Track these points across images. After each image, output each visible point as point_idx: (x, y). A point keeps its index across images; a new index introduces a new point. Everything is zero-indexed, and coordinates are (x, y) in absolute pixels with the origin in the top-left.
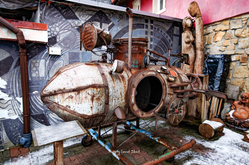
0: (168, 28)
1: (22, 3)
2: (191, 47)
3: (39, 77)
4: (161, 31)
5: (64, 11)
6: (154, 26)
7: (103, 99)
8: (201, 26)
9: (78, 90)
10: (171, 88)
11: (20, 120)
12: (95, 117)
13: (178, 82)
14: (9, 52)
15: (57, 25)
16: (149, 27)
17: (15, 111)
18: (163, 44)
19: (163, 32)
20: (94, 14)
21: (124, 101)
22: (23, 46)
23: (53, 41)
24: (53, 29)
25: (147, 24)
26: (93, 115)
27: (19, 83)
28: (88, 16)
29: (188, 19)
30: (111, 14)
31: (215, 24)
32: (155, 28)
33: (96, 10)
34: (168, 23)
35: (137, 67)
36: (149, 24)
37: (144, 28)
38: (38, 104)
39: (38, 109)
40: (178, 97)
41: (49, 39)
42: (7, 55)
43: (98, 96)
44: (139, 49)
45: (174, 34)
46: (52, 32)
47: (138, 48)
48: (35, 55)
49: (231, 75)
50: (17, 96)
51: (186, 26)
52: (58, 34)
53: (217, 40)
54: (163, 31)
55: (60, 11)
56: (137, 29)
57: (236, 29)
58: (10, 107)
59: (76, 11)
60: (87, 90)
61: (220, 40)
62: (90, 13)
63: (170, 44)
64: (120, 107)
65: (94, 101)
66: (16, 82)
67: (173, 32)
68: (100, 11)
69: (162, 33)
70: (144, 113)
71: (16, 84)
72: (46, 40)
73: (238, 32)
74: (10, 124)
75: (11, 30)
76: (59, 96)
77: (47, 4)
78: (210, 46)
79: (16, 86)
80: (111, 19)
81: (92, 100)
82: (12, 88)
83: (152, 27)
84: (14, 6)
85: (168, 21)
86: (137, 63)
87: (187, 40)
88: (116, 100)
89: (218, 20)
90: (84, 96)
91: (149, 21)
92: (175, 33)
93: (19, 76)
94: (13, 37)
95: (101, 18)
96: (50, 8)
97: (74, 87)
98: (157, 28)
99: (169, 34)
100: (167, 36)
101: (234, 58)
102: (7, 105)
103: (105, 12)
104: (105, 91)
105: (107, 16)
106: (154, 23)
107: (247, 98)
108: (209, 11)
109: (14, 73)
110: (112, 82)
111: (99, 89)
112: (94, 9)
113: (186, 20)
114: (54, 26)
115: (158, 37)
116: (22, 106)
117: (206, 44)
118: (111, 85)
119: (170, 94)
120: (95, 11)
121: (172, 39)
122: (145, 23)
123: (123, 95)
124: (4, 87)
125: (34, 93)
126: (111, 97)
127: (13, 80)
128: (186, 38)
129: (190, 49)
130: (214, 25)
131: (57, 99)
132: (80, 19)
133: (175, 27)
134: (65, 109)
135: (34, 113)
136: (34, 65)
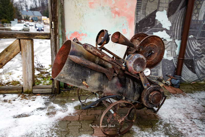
3: (197, 20)
11: (174, 61)
17: (172, 52)
27: (180, 26)
38: (191, 49)
39: (190, 54)
50: (176, 38)
58: (170, 48)
66: (178, 24)
71: (178, 26)
74: (166, 64)
79: (177, 29)
82: (174, 30)
93: (181, 18)
102: (167, 46)
109: (178, 15)
116: (178, 48)
124: (168, 29)
125: (190, 37)
127: (176, 22)
135: (186, 58)
136: (197, 7)
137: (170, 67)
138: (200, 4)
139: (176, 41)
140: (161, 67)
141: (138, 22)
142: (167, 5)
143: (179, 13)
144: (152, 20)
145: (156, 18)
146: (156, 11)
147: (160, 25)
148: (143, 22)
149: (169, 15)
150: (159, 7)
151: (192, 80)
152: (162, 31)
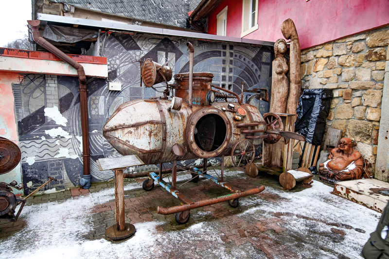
0: (253, 55)
1: (81, 35)
2: (283, 78)
3: (98, 115)
4: (244, 59)
5: (124, 41)
6: (234, 53)
7: (161, 135)
8: (296, 52)
9: (137, 126)
10: (238, 127)
11: (80, 160)
12: (152, 152)
13: (247, 121)
14: (69, 88)
15: (117, 57)
16: (228, 54)
17: (75, 150)
18: (247, 76)
19: (247, 60)
20: (158, 42)
21: (182, 138)
22: (83, 82)
23: (113, 75)
24: (113, 62)
25: (225, 50)
26: (150, 151)
27: (79, 121)
28: (151, 45)
29: (280, 42)
30: (179, 42)
31: (316, 48)
32: (236, 56)
33: (161, 37)
34: (254, 47)
35: (199, 104)
36: (228, 51)
37: (220, 56)
38: (98, 144)
39: (98, 150)
40: (246, 138)
41: (109, 73)
42: (68, 91)
43: (156, 131)
44: (202, 85)
45: (263, 63)
46: (112, 66)
47: (200, 83)
48: (95, 91)
49: (333, 115)
50: (77, 135)
51: (278, 51)
52: (118, 67)
53: (317, 70)
54: (246, 58)
55: (121, 42)
56: (211, 58)
57: (340, 55)
58: (70, 145)
59: (138, 40)
60: (145, 126)
61: (322, 69)
62: (154, 41)
63: (257, 76)
64: (178, 144)
65: (152, 137)
66: (76, 119)
67: (261, 60)
68: (165, 38)
69: (246, 62)
70: (205, 153)
71: (76, 122)
72: (106, 75)
73: (342, 59)
74: (71, 163)
75: (72, 65)
76: (120, 131)
77: (107, 35)
78: (310, 78)
79: (76, 124)
80: (178, 47)
81: (150, 135)
82: (73, 126)
83: (231, 55)
84: (74, 39)
85: (254, 46)
86: (199, 100)
87: (279, 70)
88: (174, 137)
89: (319, 44)
90: (142, 132)
91: (228, 47)
92: (264, 60)
93: (79, 113)
94: (73, 72)
95: (166, 47)
96: (110, 38)
97: (133, 123)
98: (238, 55)
99: (256, 62)
100: (252, 65)
101: (336, 94)
102: (67, 143)
103: (171, 39)
104: (163, 128)
105: (173, 44)
106: (234, 48)
107: (346, 144)
108: (309, 32)
109: (74, 110)
110: (170, 119)
111: (156, 126)
112: (158, 37)
113: (278, 43)
114: (114, 58)
115: (239, 67)
116: (81, 145)
117: (305, 74)
118: (168, 121)
119: (237, 134)
120: (159, 39)
121: (260, 69)
122: (222, 50)
123: (182, 132)
124: (65, 125)
125: (93, 132)
126: (169, 134)
127: (73, 117)
128: (278, 67)
129: (281, 81)
130: (315, 50)
131: (118, 134)
132: (142, 49)
133: (264, 53)
134: (125, 144)
135: (93, 154)
136: (94, 102)
137: (76, 167)
138: (96, 99)
139: (78, 137)
140: (64, 167)
141: (20, 120)
142: (57, 101)
143: (75, 109)
144: (40, 118)
145: (45, 115)
146: (44, 107)
147: (53, 122)
148: (29, 120)
149: (62, 112)
150: (46, 103)
151: (108, 177)
152: (56, 127)
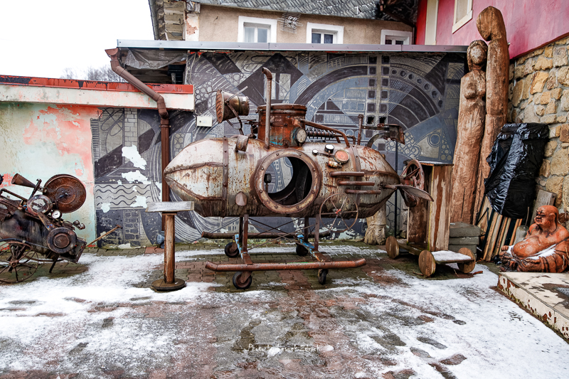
0: (428, 69)
1: (168, 59)
5: (219, 62)
6: (391, 69)
7: (221, 180)
9: (194, 168)
10: (333, 176)
12: (212, 200)
13: (349, 170)
14: (150, 123)
15: (209, 83)
16: (379, 70)
17: (154, 199)
18: (415, 103)
19: (416, 77)
20: (265, 61)
21: (248, 185)
22: (164, 117)
24: (203, 91)
25: (374, 65)
26: (209, 197)
27: (159, 164)
28: (255, 65)
29: (474, 45)
30: (297, 58)
31: (536, 54)
32: (394, 72)
33: (269, 54)
36: (379, 66)
37: (366, 74)
40: (347, 193)
42: (148, 127)
43: (215, 175)
44: (284, 120)
45: (448, 81)
46: (202, 95)
47: (282, 118)
48: (180, 127)
49: (548, 168)
50: (157, 180)
51: (471, 61)
52: (209, 97)
53: (534, 91)
55: (214, 64)
56: (349, 78)
57: (561, 67)
58: (149, 193)
59: (237, 60)
60: (203, 168)
61: (539, 90)
62: (260, 59)
63: (436, 102)
64: (243, 193)
65: (210, 182)
66: (156, 162)
67: (444, 76)
68: (276, 54)
69: (414, 81)
70: (279, 206)
71: (156, 164)
72: (191, 107)
73: (562, 73)
74: (148, 216)
75: (152, 97)
77: (197, 56)
78: (524, 105)
79: (156, 168)
80: (296, 65)
81: (208, 179)
82: (152, 170)
83: (386, 71)
84: (158, 64)
85: (430, 54)
86: (281, 139)
87: (470, 92)
88: (238, 183)
90: (200, 175)
91: (379, 60)
93: (159, 155)
94: (153, 105)
95: (277, 66)
96: (201, 60)
97: (190, 164)
98: (398, 70)
99: (433, 80)
100: (426, 86)
101: (553, 132)
102: (145, 190)
103: (284, 55)
104: (224, 171)
105: (288, 61)
106: (392, 61)
109: (154, 151)
110: (235, 161)
111: (215, 168)
112: (266, 53)
113: (471, 48)
114: (205, 86)
115: (401, 89)
116: (161, 194)
117: (521, 98)
118: (232, 164)
119: (331, 186)
120: (267, 56)
121: (442, 91)
122: (368, 65)
123: (248, 178)
124: (143, 168)
126: (231, 179)
127: (153, 159)
128: (468, 88)
130: (534, 57)
131: (177, 177)
132: (243, 71)
133: (450, 64)
134: (182, 188)
136: (178, 141)
137: (155, 220)
138: (181, 137)
139: (157, 184)
140: (141, 219)
141: (97, 160)
142: (136, 139)
143: (155, 149)
144: (117, 158)
145: (123, 155)
146: (121, 146)
147: (130, 164)
148: (105, 160)
149: (140, 152)
150: (124, 141)
151: (192, 238)
152: (134, 171)
